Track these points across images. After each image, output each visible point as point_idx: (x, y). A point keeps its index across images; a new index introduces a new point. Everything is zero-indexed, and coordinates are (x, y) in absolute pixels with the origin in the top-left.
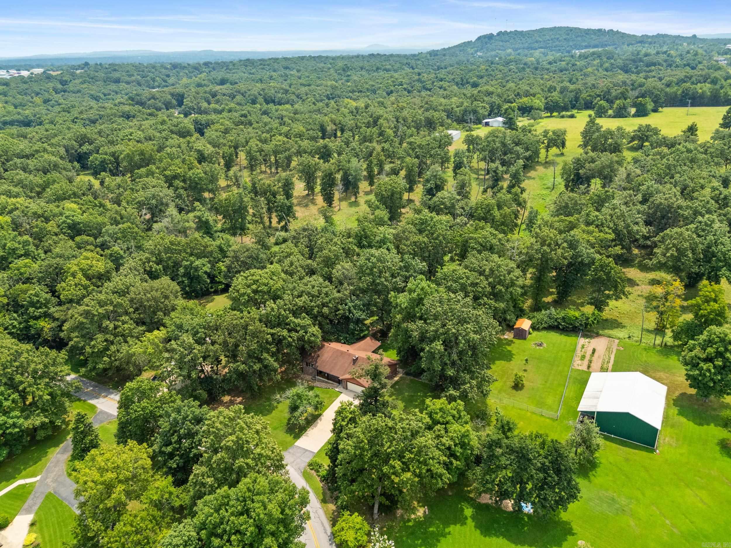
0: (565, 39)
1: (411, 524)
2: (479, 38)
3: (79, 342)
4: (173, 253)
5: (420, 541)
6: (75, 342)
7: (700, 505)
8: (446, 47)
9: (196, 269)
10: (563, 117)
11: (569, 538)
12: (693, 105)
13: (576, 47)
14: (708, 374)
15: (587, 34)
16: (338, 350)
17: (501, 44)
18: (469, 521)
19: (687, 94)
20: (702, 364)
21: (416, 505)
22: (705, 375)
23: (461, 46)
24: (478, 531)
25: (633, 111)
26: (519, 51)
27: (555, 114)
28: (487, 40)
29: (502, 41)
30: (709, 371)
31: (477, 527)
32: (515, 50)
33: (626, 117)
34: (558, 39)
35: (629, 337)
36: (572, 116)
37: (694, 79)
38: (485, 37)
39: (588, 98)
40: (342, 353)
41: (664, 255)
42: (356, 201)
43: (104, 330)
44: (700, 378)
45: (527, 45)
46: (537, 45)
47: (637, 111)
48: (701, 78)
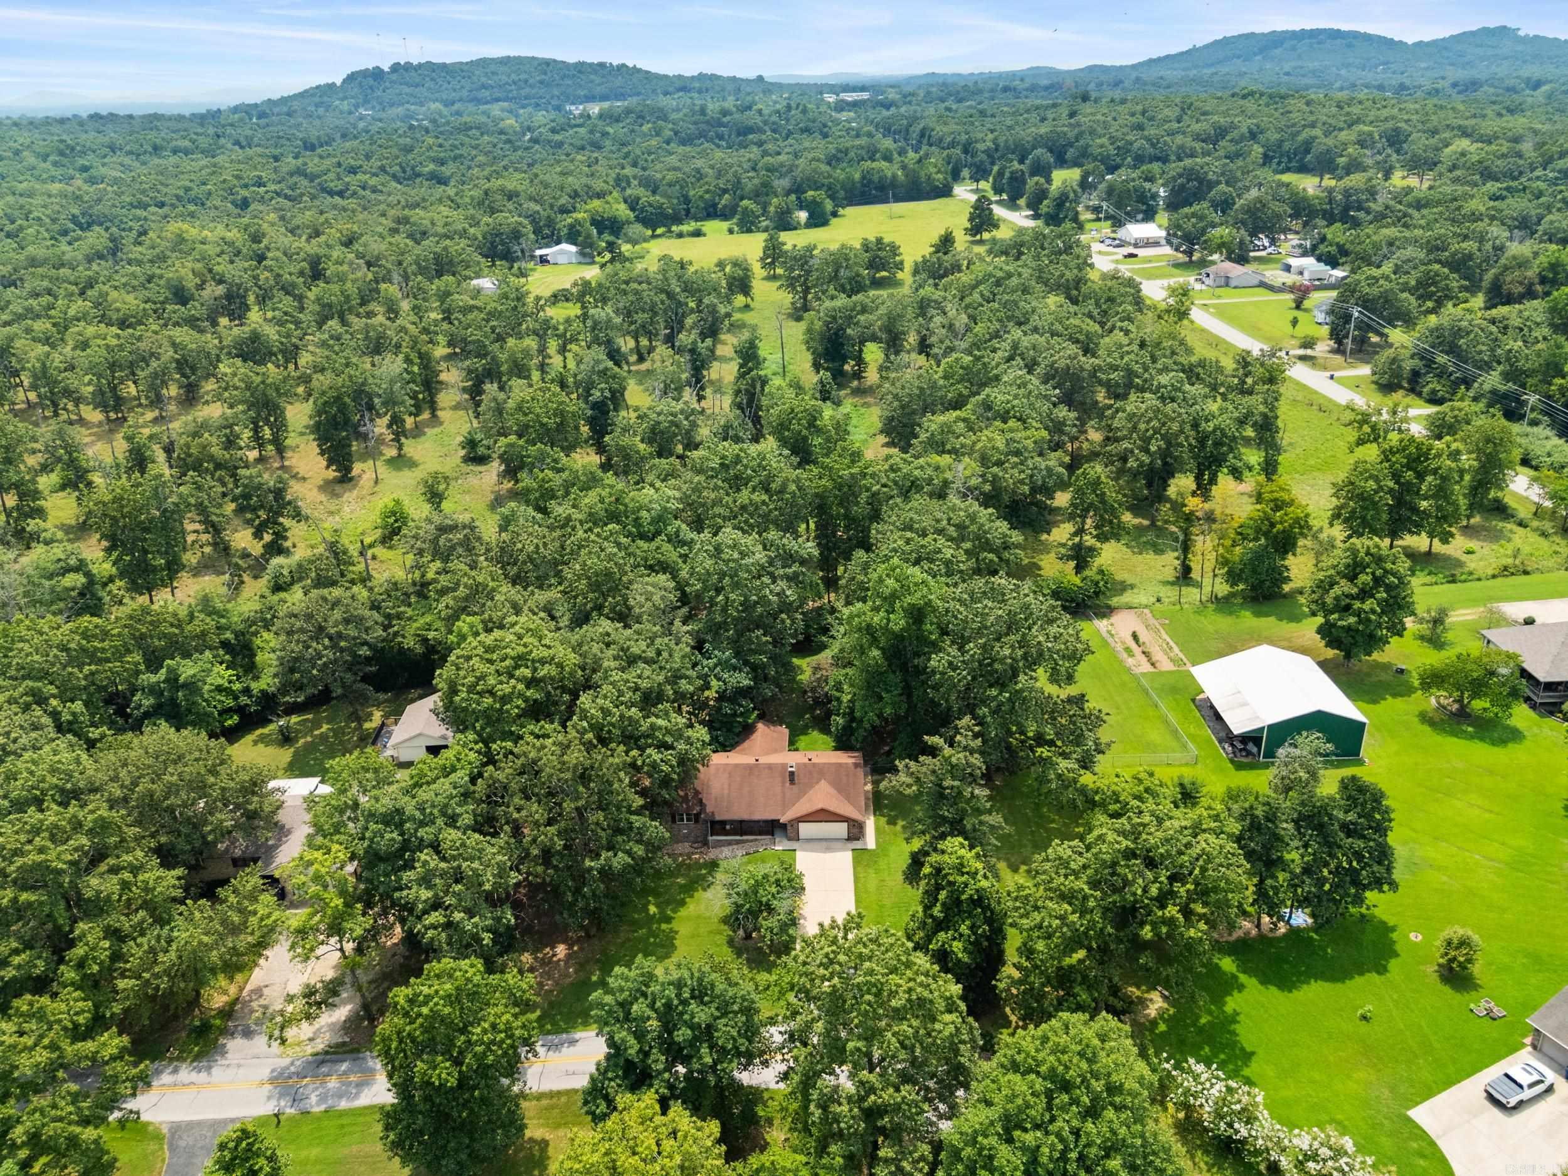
0: (541, 82)
1: (1162, 1027)
2: (351, 78)
3: (30, 964)
4: (100, 661)
5: (1207, 1049)
6: (19, 967)
7: (1487, 815)
8: (275, 96)
9: (192, 686)
10: (680, 235)
11: (1394, 936)
12: (898, 199)
13: (568, 98)
14: (1373, 617)
15: (580, 72)
16: (737, 766)
17: (407, 90)
18: (1243, 978)
19: (870, 181)
20: (1357, 605)
21: (1138, 993)
22: (1369, 620)
23: (313, 95)
24: (1273, 990)
25: (803, 216)
26: (457, 106)
27: (659, 231)
28: (371, 81)
29: (407, 84)
30: (1373, 611)
31: (1265, 981)
32: (448, 103)
33: (795, 229)
34: (526, 81)
35: (1158, 600)
36: (698, 234)
37: (852, 154)
38: (364, 73)
39: (707, 196)
40: (750, 768)
41: (1147, 451)
42: (400, 455)
43: (95, 908)
44: (1361, 628)
45: (465, 93)
46: (487, 93)
47: (811, 216)
48: (863, 152)
